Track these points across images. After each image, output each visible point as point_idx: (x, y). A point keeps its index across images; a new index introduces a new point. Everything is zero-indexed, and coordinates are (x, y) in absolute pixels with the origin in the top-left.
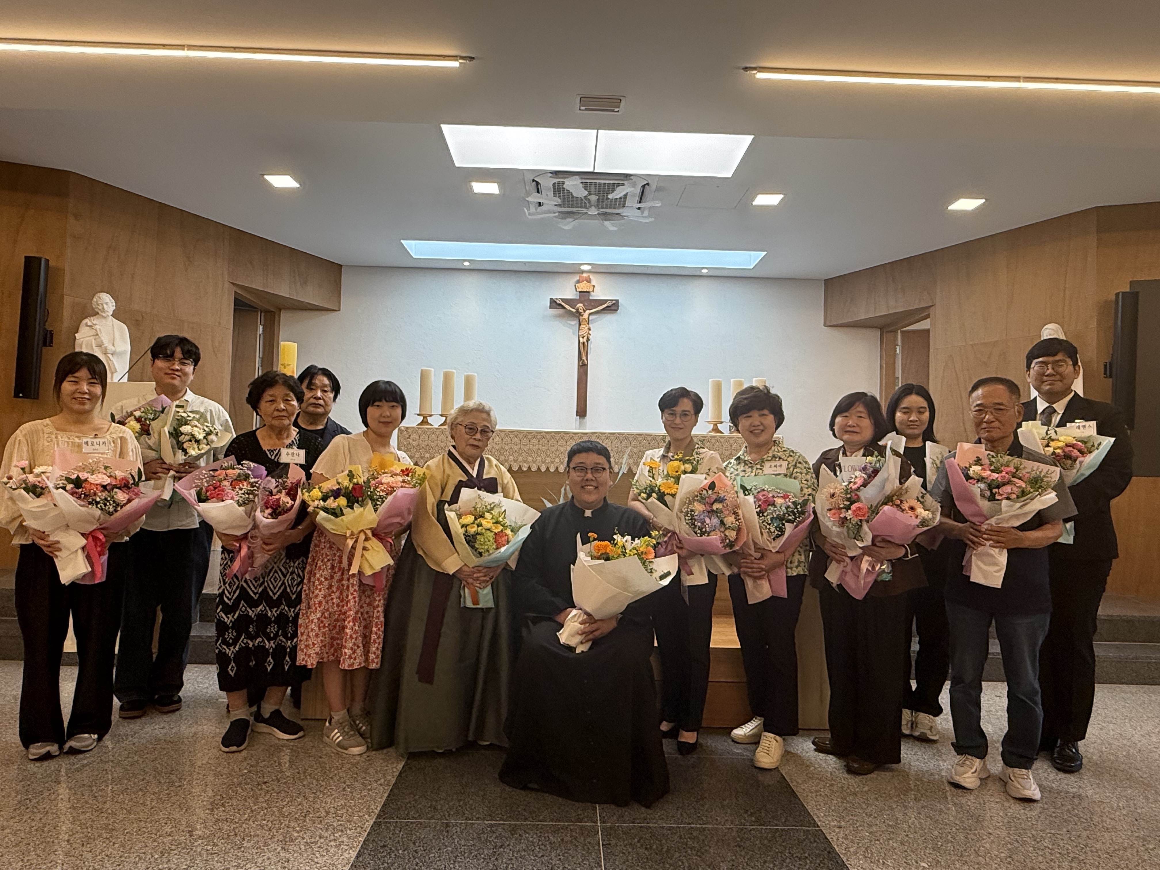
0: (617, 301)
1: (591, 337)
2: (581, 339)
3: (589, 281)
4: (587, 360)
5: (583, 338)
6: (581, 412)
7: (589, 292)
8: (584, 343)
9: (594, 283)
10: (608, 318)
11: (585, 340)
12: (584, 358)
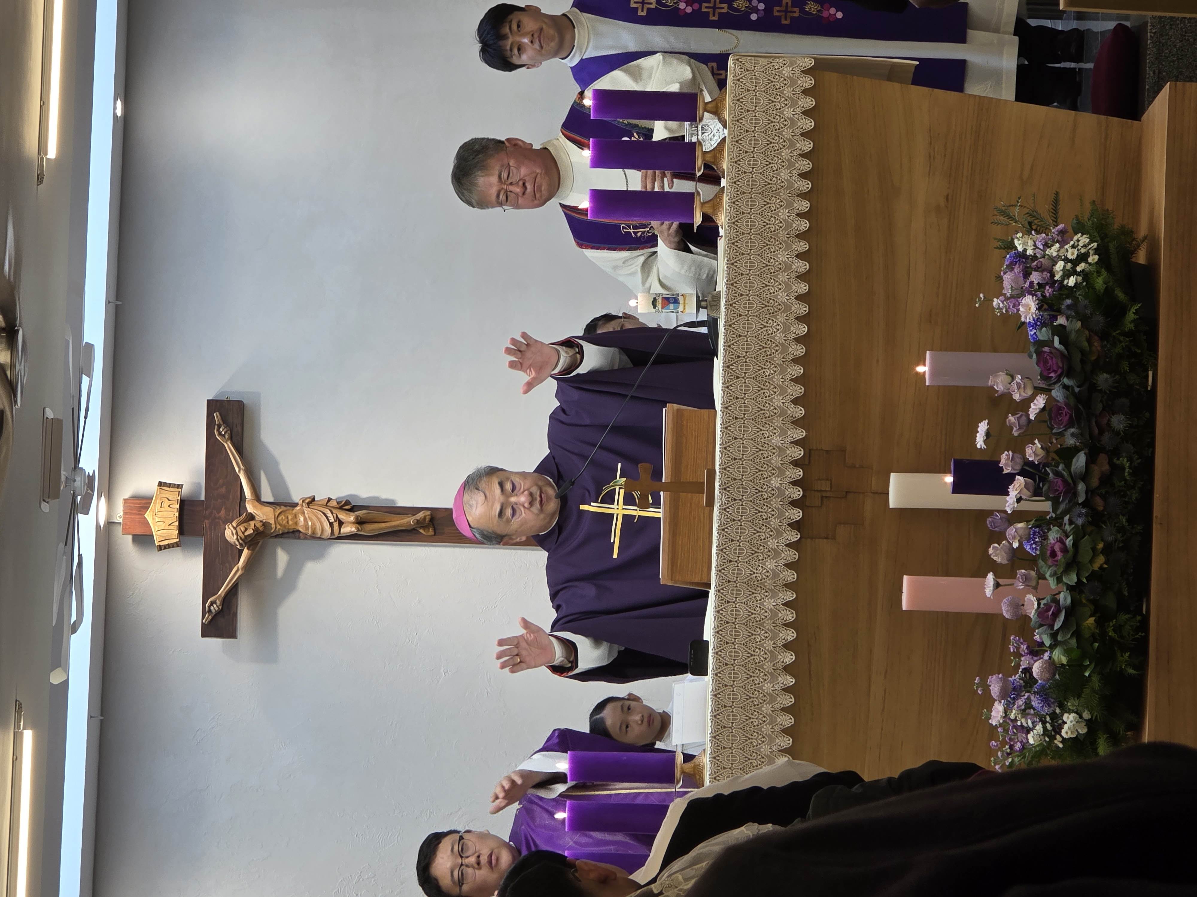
0: (213, 406)
2: (348, 529)
3: (143, 502)
5: (341, 523)
7: (183, 503)
8: (360, 522)
9: (150, 486)
11: (352, 517)
12: (411, 520)
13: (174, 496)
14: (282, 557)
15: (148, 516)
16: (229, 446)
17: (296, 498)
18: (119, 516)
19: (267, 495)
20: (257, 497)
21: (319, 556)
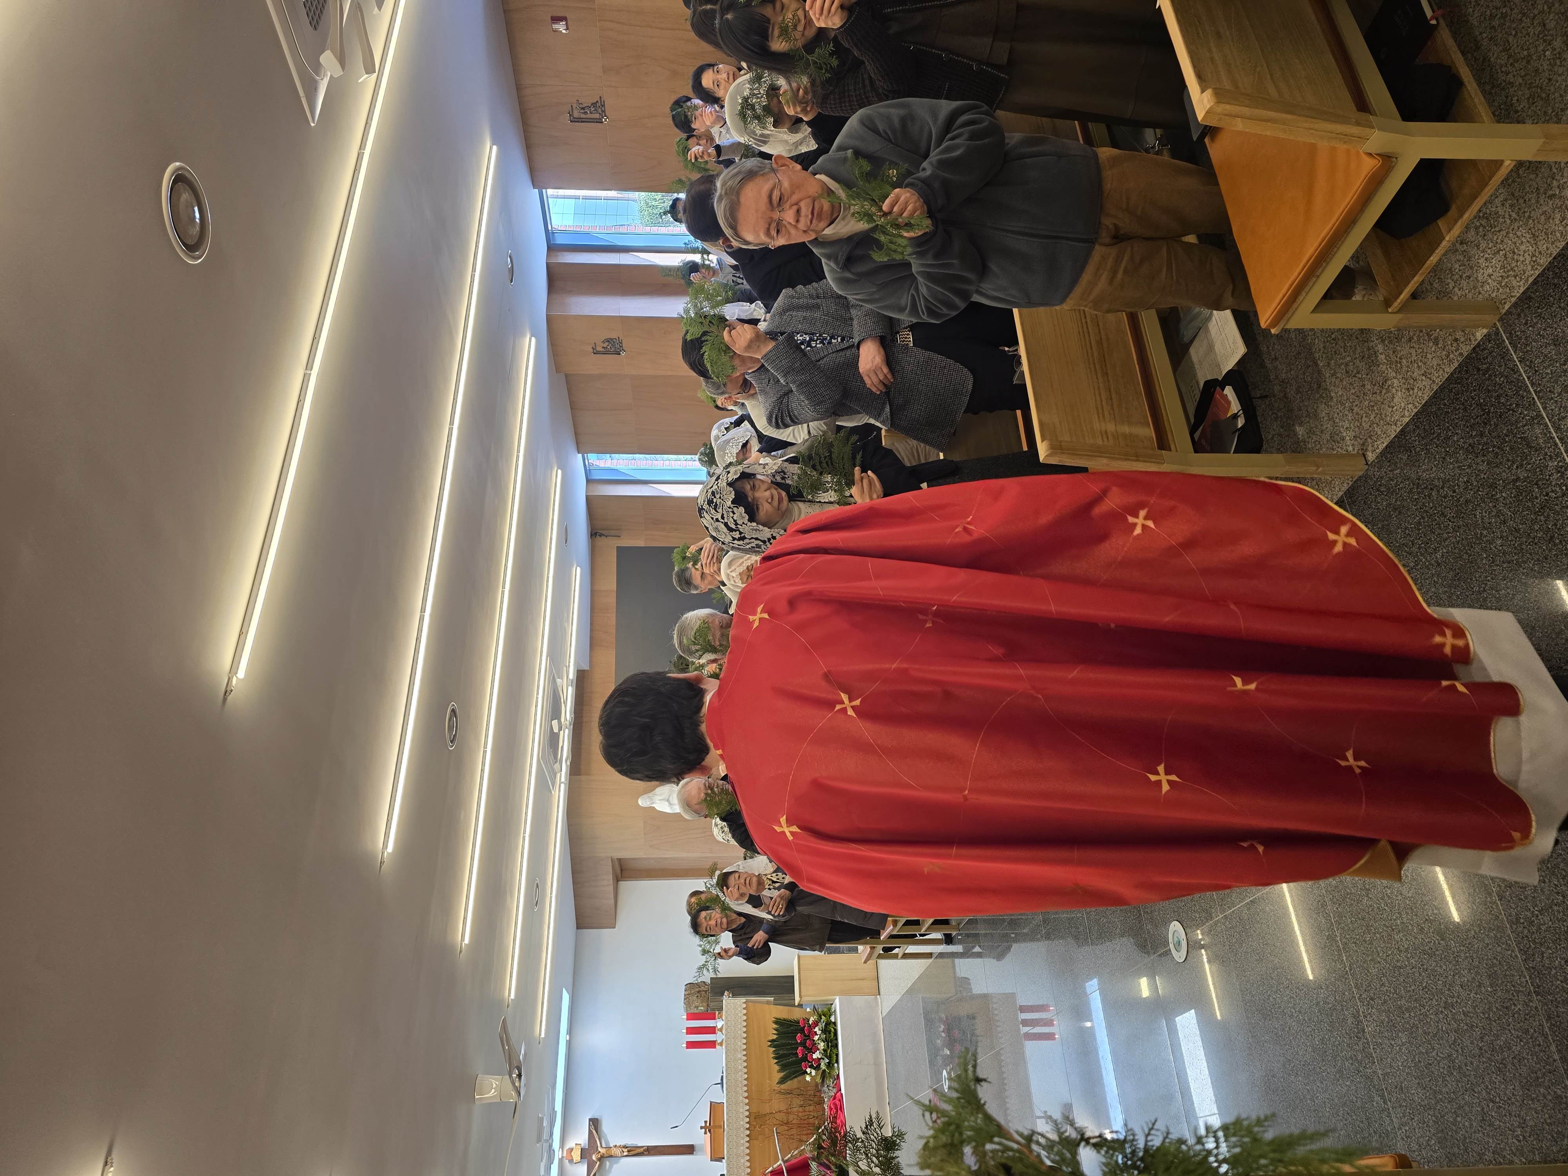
0: (590, 1120)
1: (623, 1144)
2: (625, 1154)
3: (571, 1150)
4: (643, 1147)
5: (623, 1152)
6: (689, 1150)
7: (582, 1149)
8: (629, 1151)
9: (573, 1145)
10: (606, 1127)
11: (626, 1150)
12: (642, 1150)
13: (579, 1148)
14: (608, 1164)
15: (572, 1153)
16: (594, 1132)
17: (612, 1146)
18: (565, 1155)
19: (604, 1145)
20: (601, 1146)
21: (617, 1163)
